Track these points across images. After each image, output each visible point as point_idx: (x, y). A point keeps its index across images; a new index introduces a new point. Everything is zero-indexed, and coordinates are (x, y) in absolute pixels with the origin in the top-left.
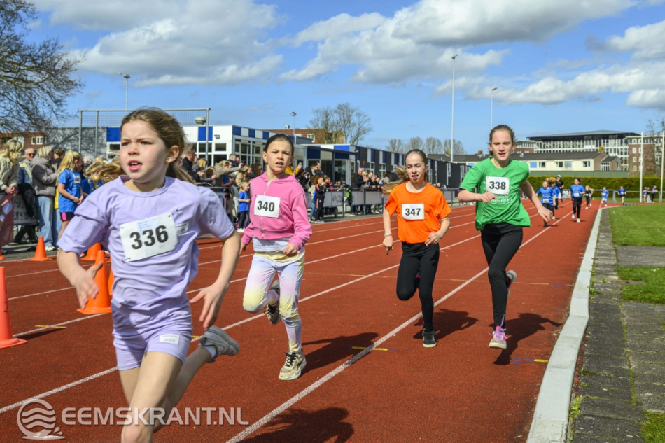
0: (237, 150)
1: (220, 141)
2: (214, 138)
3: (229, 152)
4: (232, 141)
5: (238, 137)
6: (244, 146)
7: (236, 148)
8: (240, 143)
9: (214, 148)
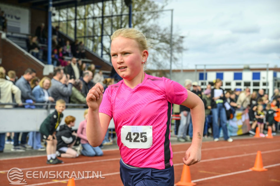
0: (275, 86)
1: (265, 81)
2: (261, 79)
3: (270, 87)
4: (273, 81)
5: (275, 78)
8: (276, 82)
9: (261, 84)
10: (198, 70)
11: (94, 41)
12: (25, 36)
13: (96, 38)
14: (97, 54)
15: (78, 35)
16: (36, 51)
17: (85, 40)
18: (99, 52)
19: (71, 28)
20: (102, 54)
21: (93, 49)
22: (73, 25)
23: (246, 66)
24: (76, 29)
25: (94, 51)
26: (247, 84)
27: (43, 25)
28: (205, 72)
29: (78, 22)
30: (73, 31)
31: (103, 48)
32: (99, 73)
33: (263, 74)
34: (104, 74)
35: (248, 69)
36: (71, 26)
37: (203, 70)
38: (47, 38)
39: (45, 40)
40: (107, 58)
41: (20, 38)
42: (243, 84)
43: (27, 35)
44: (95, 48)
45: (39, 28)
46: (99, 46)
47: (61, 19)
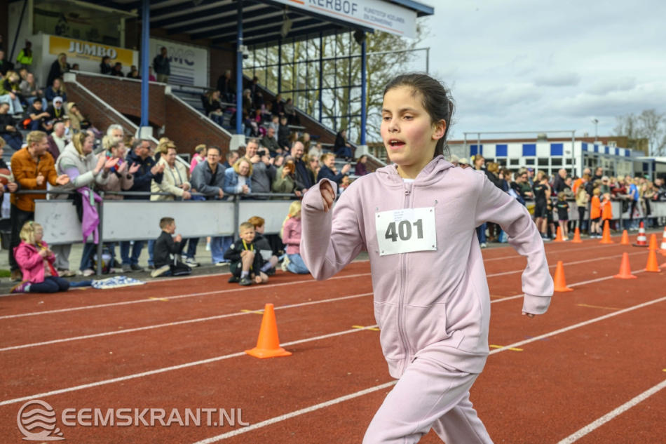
1: (569, 156)
2: (565, 153)
3: (578, 166)
4: (582, 156)
5: (586, 153)
6: (590, 161)
7: (584, 163)
8: (587, 158)
9: (564, 162)
10: (468, 142)
11: (308, 97)
12: (202, 91)
13: (311, 92)
14: (314, 118)
15: (283, 89)
16: (219, 113)
17: (293, 95)
18: (317, 113)
19: (273, 78)
20: (321, 118)
21: (306, 110)
22: (275, 73)
23: (541, 135)
24: (280, 79)
25: (308, 112)
26: (543, 162)
27: (229, 73)
28: (478, 144)
29: (283, 67)
30: (276, 83)
31: (322, 106)
32: (316, 146)
33: (567, 146)
34: (323, 147)
35: (545, 139)
36: (273, 75)
37: (476, 141)
38: (236, 94)
39: (234, 96)
40: (329, 123)
41: (193, 94)
42: (536, 162)
43: (205, 89)
44: (311, 109)
45: (223, 77)
46: (317, 105)
47: (257, 64)
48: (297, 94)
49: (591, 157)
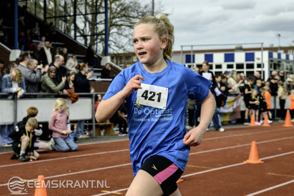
0: (271, 67)
1: (260, 62)
2: (256, 60)
3: (266, 69)
4: (269, 62)
5: (271, 59)
6: (275, 65)
8: (272, 63)
9: (255, 66)
10: (184, 52)
11: (66, 21)
13: (68, 18)
14: (70, 37)
15: (48, 16)
17: (55, 20)
19: (40, 7)
20: (75, 36)
21: (65, 30)
22: (42, 4)
23: (238, 46)
24: (45, 8)
25: (66, 33)
26: (240, 66)
28: (192, 54)
30: (43, 12)
31: (76, 28)
33: (257, 54)
34: (78, 58)
35: (240, 49)
36: (39, 5)
37: (190, 52)
40: (82, 40)
42: (235, 66)
44: (68, 30)
46: (72, 27)
48: (58, 19)
49: (276, 62)
